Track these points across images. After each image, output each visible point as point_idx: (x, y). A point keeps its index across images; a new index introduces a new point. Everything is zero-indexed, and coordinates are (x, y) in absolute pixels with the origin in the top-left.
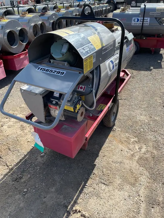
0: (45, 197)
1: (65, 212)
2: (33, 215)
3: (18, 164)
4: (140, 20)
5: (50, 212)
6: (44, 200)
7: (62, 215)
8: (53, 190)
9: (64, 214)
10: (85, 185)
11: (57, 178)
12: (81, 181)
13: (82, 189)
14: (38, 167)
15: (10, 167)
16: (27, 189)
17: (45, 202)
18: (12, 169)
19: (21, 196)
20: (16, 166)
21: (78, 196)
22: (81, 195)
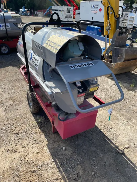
0: (105, 163)
1: (121, 155)
2: (116, 175)
3: (61, 170)
4: (2, 26)
5: (118, 164)
6: (107, 164)
7: (123, 159)
8: (101, 155)
9: (123, 157)
10: (107, 137)
11: (93, 149)
12: (103, 138)
13: (109, 140)
14: (75, 157)
15: (60, 177)
16: (93, 172)
17: (110, 164)
18: (63, 177)
19: (96, 179)
20: (62, 173)
21: (113, 144)
22: (113, 142)
